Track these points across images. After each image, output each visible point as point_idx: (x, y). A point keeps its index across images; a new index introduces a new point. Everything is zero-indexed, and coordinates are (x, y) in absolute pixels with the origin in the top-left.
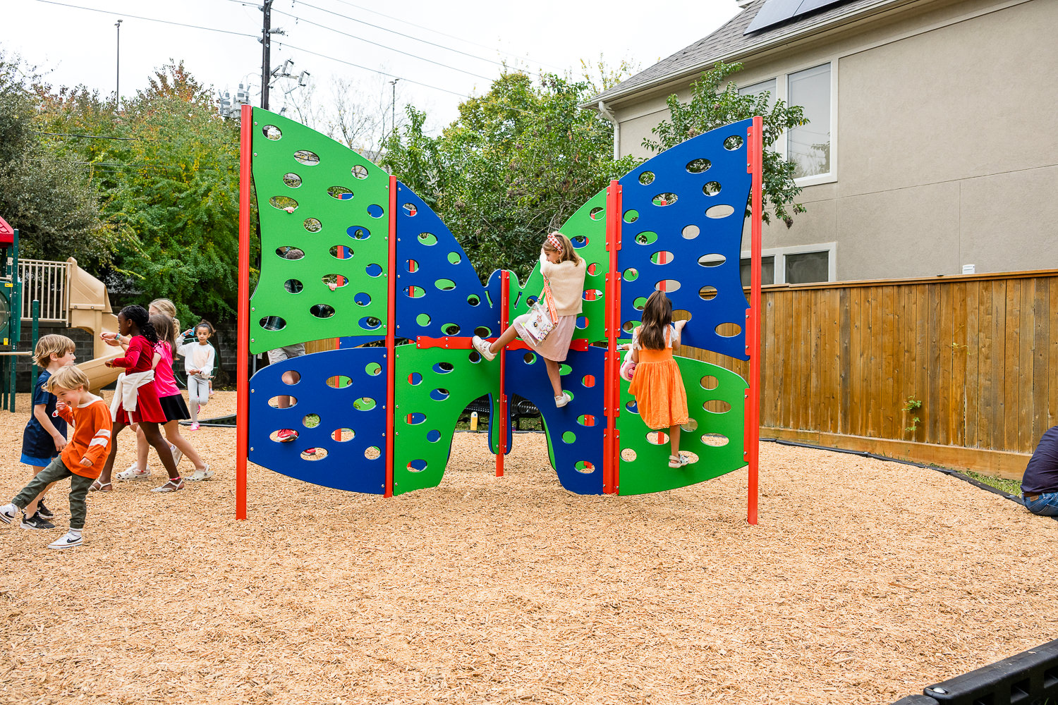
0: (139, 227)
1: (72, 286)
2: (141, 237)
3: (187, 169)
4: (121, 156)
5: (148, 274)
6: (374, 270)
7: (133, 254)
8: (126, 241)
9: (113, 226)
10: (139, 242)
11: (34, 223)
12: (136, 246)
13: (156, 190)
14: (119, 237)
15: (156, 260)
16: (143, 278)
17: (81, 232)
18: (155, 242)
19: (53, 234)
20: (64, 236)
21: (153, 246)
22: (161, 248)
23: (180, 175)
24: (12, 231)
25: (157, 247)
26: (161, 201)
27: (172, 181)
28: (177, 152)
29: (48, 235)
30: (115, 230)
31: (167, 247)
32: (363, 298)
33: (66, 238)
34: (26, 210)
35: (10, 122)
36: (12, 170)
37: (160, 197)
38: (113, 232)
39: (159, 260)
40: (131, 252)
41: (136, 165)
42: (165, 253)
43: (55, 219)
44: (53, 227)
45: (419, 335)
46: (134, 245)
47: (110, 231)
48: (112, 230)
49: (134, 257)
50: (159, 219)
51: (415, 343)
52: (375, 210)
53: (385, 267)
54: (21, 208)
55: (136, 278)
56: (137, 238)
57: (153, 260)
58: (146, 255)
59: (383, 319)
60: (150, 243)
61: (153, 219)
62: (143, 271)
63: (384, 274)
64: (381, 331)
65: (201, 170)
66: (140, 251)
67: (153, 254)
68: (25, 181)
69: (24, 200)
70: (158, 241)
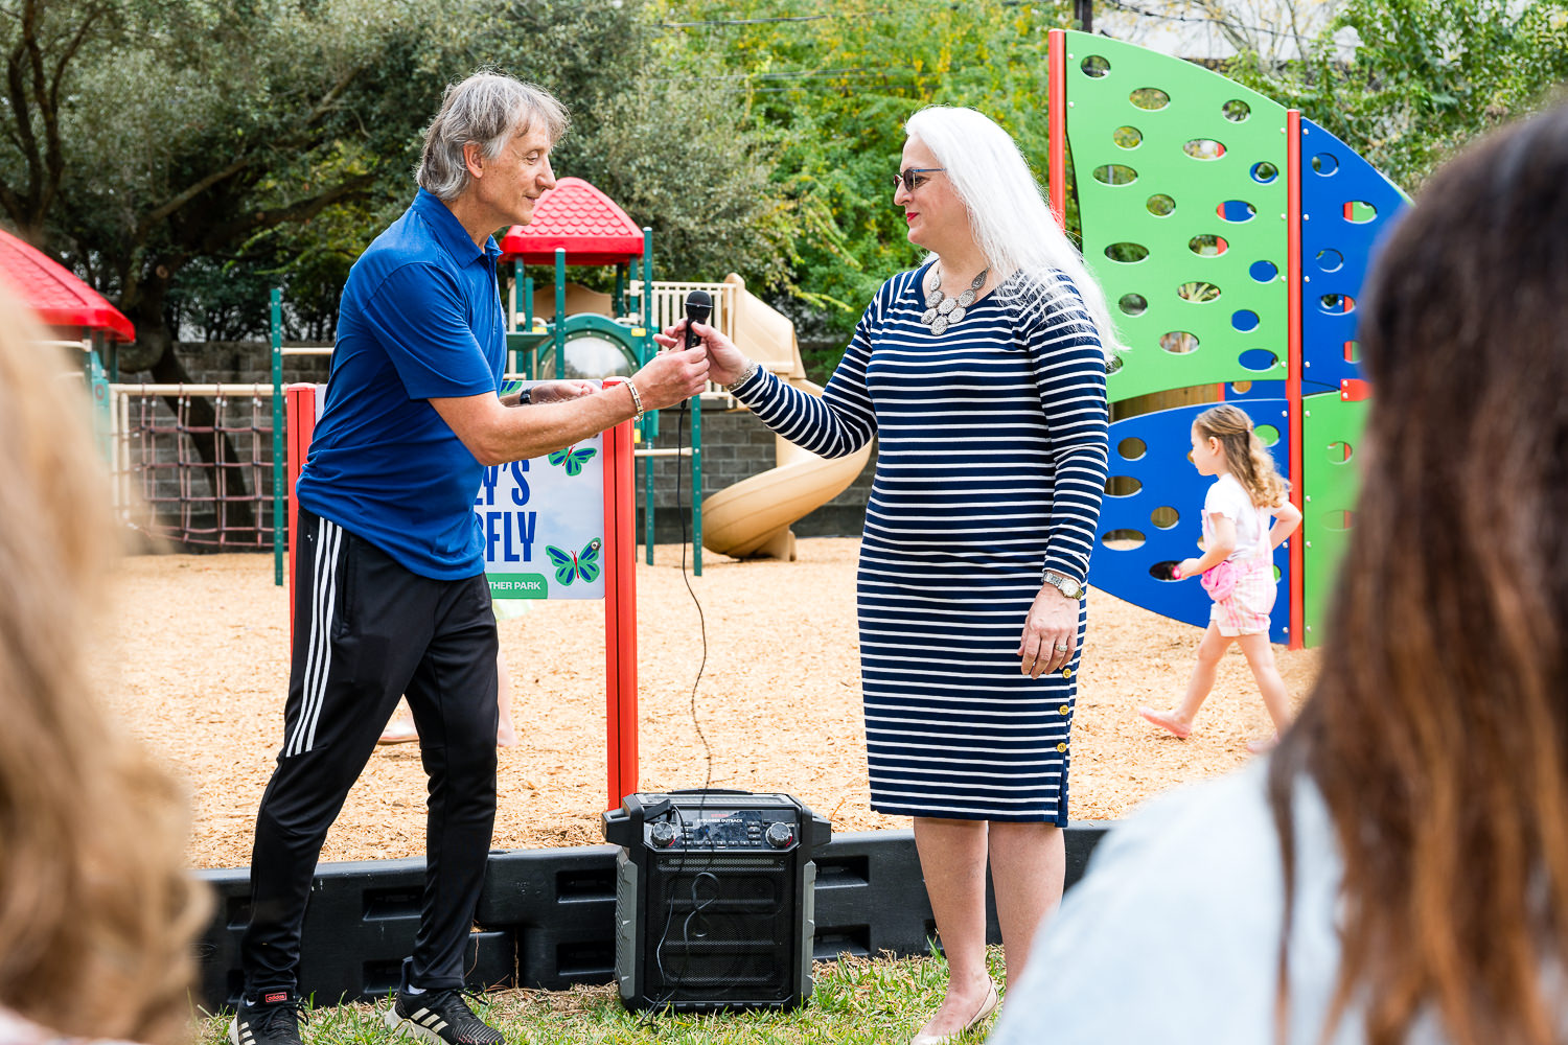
0: (835, 199)
1: (737, 329)
2: (840, 222)
3: (926, 70)
4: (796, 54)
5: (856, 299)
6: (1262, 271)
7: (825, 260)
8: (814, 236)
9: (792, 205)
10: (839, 233)
11: (659, 212)
12: (834, 243)
13: (867, 119)
14: (802, 226)
15: (870, 268)
16: (849, 309)
17: (738, 225)
18: (865, 230)
19: (693, 231)
20: (709, 234)
21: (863, 239)
22: (880, 242)
23: (912, 83)
24: (637, 233)
25: (870, 241)
26: (876, 141)
27: (896, 100)
28: (904, 39)
29: (683, 233)
30: (795, 211)
31: (890, 239)
32: (1245, 320)
33: (713, 238)
34: (647, 189)
35: (611, 18)
36: (621, 112)
37: (874, 132)
38: (790, 217)
39: (876, 268)
40: (823, 256)
41: (825, 72)
42: (887, 252)
43: (693, 201)
44: (692, 216)
45: (1346, 378)
46: (831, 241)
47: (785, 214)
48: (789, 212)
49: (828, 265)
50: (873, 181)
51: (1339, 392)
52: (1264, 172)
53: (1282, 267)
54: (638, 186)
55: (833, 309)
56: (834, 226)
57: (866, 270)
58: (851, 258)
59: (1281, 352)
60: (857, 234)
61: (861, 183)
62: (845, 293)
63: (1282, 276)
64: (1277, 372)
65: (954, 70)
66: (841, 252)
67: (864, 256)
68: (643, 133)
69: (641, 169)
70: (873, 228)
